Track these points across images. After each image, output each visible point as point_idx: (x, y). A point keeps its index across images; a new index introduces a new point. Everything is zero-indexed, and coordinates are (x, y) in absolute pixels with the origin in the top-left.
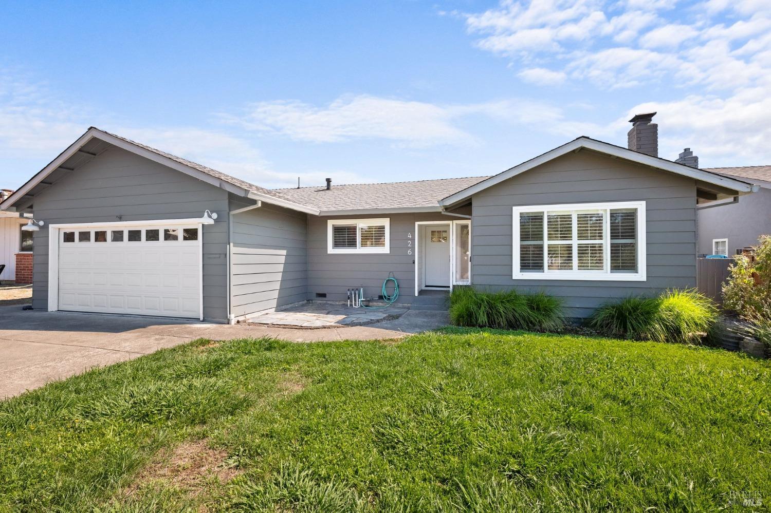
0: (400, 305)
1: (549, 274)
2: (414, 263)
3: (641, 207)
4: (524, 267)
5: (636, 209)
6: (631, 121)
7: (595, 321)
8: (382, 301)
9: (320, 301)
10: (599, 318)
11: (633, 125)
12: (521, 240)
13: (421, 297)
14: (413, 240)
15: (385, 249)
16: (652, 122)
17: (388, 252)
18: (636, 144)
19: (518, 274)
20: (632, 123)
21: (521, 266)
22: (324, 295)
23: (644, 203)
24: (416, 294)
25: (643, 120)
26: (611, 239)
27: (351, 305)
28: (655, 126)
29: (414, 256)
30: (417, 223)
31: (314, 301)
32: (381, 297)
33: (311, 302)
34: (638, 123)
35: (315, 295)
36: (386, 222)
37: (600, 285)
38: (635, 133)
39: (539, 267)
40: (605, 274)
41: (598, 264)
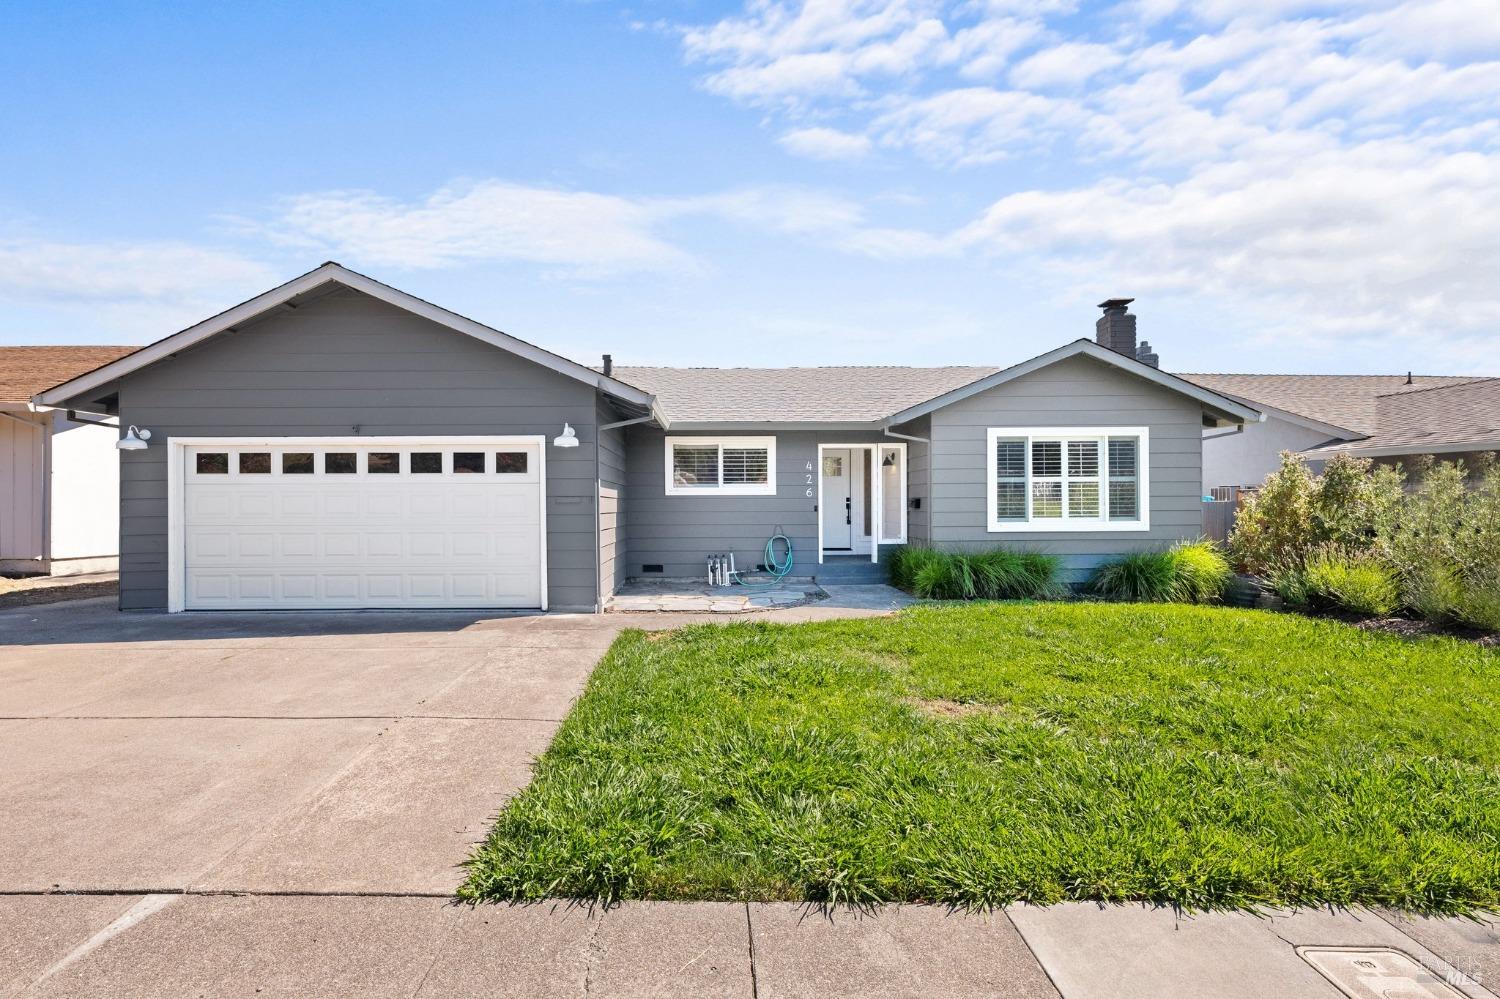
0: (794, 579)
1: (1034, 524)
2: (816, 509)
3: (1142, 433)
4: (1003, 514)
5: (1137, 437)
6: (1101, 306)
7: (1099, 585)
8: (763, 573)
9: (649, 578)
10: (1105, 581)
11: (1105, 312)
12: (999, 477)
13: (828, 564)
14: (815, 473)
15: (768, 488)
16: (1129, 312)
17: (774, 493)
18: (1110, 340)
19: (995, 525)
20: (1102, 309)
21: (999, 513)
22: (659, 568)
23: (1146, 429)
24: (821, 561)
25: (1116, 308)
26: (1110, 476)
27: (714, 582)
28: (1133, 318)
29: (817, 499)
30: (821, 447)
31: (638, 580)
32: (762, 568)
33: (632, 581)
34: (1111, 311)
35: (641, 566)
36: (769, 444)
37: (1098, 537)
38: (1108, 325)
39: (1020, 514)
40: (1102, 522)
41: (1091, 510)
